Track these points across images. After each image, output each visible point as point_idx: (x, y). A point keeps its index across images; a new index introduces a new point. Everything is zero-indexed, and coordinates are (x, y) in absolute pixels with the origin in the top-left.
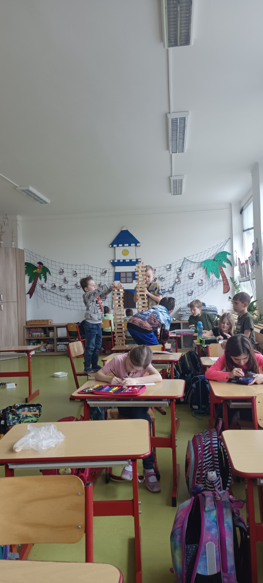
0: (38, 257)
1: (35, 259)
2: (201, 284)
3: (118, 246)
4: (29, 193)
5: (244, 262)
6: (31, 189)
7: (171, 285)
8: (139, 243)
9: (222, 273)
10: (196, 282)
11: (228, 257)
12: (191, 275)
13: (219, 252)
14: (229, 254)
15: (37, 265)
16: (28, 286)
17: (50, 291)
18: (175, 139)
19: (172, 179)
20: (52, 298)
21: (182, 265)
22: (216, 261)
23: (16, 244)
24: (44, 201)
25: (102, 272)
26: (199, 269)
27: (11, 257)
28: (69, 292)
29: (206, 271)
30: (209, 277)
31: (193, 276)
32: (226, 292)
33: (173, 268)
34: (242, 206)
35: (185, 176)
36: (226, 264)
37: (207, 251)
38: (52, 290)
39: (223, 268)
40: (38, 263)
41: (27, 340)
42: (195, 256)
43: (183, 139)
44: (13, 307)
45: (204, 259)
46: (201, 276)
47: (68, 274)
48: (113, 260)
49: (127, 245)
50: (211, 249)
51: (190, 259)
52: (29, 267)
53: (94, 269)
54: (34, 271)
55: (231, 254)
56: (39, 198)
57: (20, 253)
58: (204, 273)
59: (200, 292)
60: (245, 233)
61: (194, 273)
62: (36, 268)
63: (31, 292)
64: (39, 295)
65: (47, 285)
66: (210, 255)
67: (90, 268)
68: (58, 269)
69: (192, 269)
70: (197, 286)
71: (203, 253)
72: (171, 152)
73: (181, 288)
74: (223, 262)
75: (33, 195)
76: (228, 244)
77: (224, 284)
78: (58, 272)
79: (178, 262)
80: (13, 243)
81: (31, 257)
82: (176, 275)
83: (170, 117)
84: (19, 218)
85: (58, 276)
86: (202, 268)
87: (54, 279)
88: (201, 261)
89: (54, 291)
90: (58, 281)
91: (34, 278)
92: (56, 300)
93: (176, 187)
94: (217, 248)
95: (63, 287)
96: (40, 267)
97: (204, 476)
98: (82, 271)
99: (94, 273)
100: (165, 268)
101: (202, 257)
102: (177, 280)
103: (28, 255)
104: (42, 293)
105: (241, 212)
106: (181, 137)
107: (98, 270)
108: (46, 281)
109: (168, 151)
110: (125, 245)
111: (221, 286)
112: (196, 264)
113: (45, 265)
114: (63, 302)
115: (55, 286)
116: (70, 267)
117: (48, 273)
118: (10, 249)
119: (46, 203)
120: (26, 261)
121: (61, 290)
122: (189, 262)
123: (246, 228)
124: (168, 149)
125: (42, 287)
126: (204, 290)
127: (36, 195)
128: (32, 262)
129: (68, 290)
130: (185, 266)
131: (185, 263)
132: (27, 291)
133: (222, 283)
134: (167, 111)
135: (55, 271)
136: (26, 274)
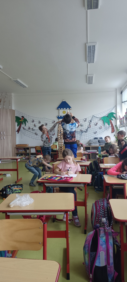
0: (22, 114)
1: (20, 115)
2: (100, 128)
3: (61, 109)
4: (17, 82)
5: (122, 118)
6: (19, 80)
7: (86, 128)
8: (71, 108)
9: (111, 123)
10: (99, 127)
11: (114, 115)
12: (96, 124)
13: (110, 112)
14: (115, 114)
15: (21, 118)
16: (17, 128)
17: (27, 130)
18: (89, 56)
19: (88, 76)
20: (28, 134)
21: (92, 119)
22: (108, 117)
23: (11, 107)
24: (25, 86)
25: (53, 121)
26: (100, 121)
27: (9, 113)
28: (37, 131)
29: (103, 122)
30: (105, 125)
31: (97, 124)
32: (113, 133)
33: (87, 120)
34: (122, 90)
35: (94, 75)
36: (113, 119)
37: (104, 112)
38: (28, 130)
39: (112, 121)
40: (22, 117)
41: (16, 153)
42: (98, 115)
43: (94, 57)
44: (10, 138)
45: (103, 116)
46: (101, 124)
47: (36, 122)
48: (58, 116)
49: (65, 108)
50: (106, 111)
51: (96, 116)
52: (18, 119)
53: (49, 120)
54: (20, 121)
55: (116, 114)
56: (22, 84)
57: (13, 112)
58: (102, 123)
59: (100, 132)
60: (123, 104)
61: (97, 123)
62: (21, 119)
63: (18, 131)
64: (22, 132)
65: (26, 128)
66: (105, 114)
67: (47, 120)
68: (31, 120)
69: (96, 121)
70: (99, 129)
71: (102, 113)
72: (87, 63)
73: (91, 130)
74: (112, 118)
75: (19, 83)
76: (114, 109)
77: (112, 129)
78: (31, 121)
79: (90, 117)
80: (10, 107)
81: (19, 114)
82: (89, 124)
83: (88, 45)
84: (13, 94)
85: (32, 123)
86: (101, 120)
87: (29, 125)
88: (101, 117)
89: (29, 130)
90: (31, 125)
91: (20, 124)
92: (30, 135)
93: (89, 80)
94: (109, 111)
95: (34, 129)
97: (100, 220)
98: (43, 121)
99: (49, 122)
100: (83, 120)
101: (101, 115)
102: (89, 126)
103: (17, 113)
104: (23, 131)
105: (121, 93)
106: (93, 55)
107: (51, 121)
108: (25, 125)
109: (86, 62)
110: (64, 109)
111: (110, 129)
112: (99, 118)
113: (25, 117)
114: (34, 136)
115: (30, 128)
116: (37, 119)
117: (26, 122)
118: (8, 110)
119: (26, 87)
120: (16, 116)
121: (32, 130)
122: (95, 118)
123: (123, 101)
124: (86, 61)
125: (24, 129)
126: (102, 131)
127: (21, 83)
128: (19, 116)
129: (36, 130)
130: (93, 119)
131: (93, 118)
132: (16, 130)
133: (111, 128)
134: (86, 42)
135: (30, 121)
136: (16, 122)
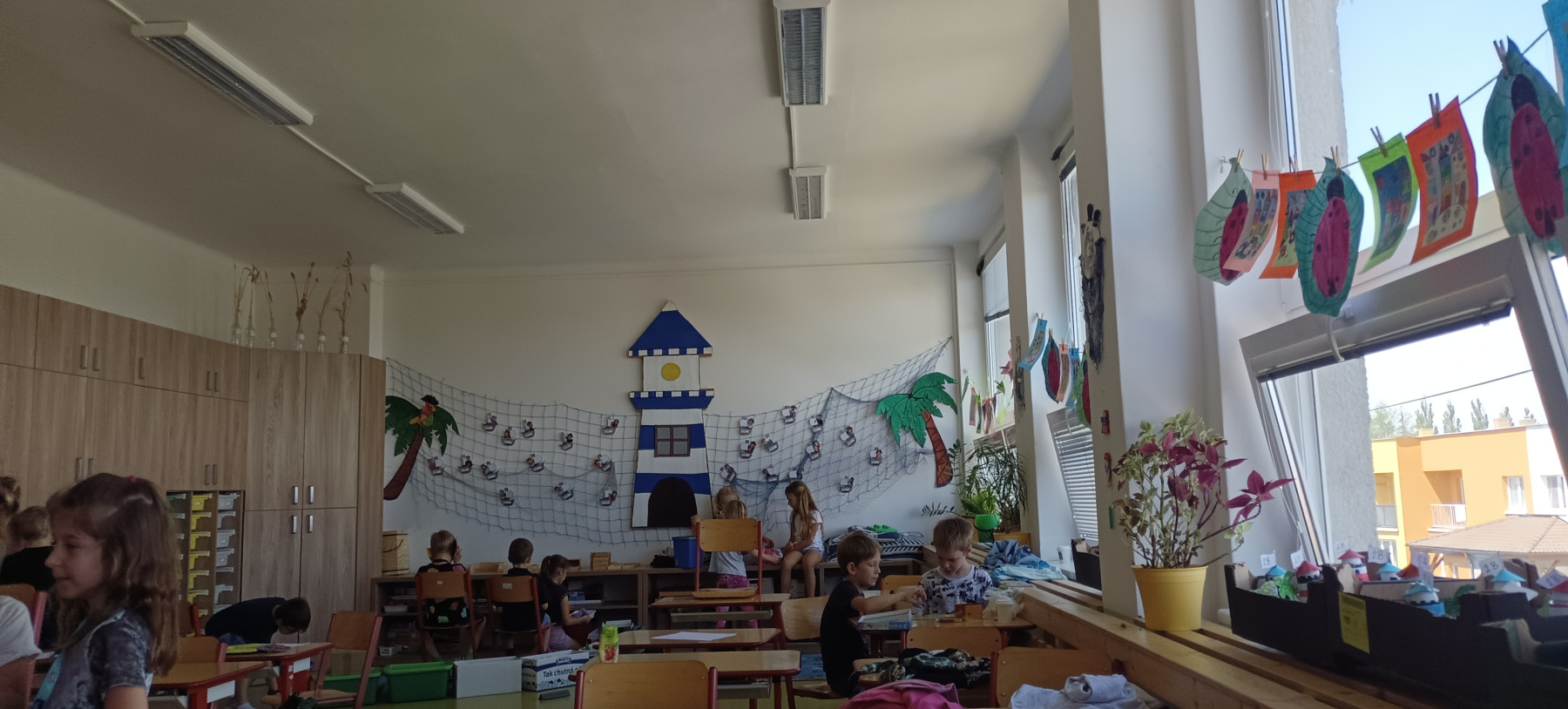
0: (425, 382)
1: (417, 387)
2: (874, 460)
3: (650, 354)
4: (400, 202)
6: (408, 190)
7: (796, 462)
8: (708, 345)
9: (932, 431)
10: (863, 455)
11: (947, 387)
12: (845, 436)
13: (922, 373)
14: (950, 381)
15: (420, 404)
16: (392, 463)
17: (454, 478)
18: (795, 66)
19: (793, 174)
20: (459, 499)
21: (825, 409)
22: (916, 399)
23: (365, 344)
24: (445, 226)
25: (604, 424)
26: (869, 420)
27: (346, 384)
28: (510, 480)
29: (889, 425)
30: (897, 440)
31: (852, 438)
32: (944, 485)
33: (799, 417)
34: (981, 254)
35: (828, 168)
36: (940, 406)
37: (891, 372)
38: (459, 476)
39: (934, 417)
40: (424, 399)
42: (859, 385)
43: (820, 72)
44: (344, 522)
45: (884, 393)
46: (876, 438)
48: (637, 394)
49: (677, 351)
50: (902, 367)
51: (845, 391)
52: (399, 409)
53: (583, 417)
54: (412, 422)
55: (955, 381)
56: (428, 216)
57: (374, 370)
58: (884, 433)
59: (872, 485)
60: (991, 324)
61: (856, 432)
62: (417, 412)
64: (422, 491)
65: (448, 462)
66: (897, 381)
67: (572, 414)
68: (481, 414)
69: (851, 419)
70: (865, 464)
71: (880, 377)
72: (787, 104)
73: (822, 471)
74: (934, 403)
75: (413, 209)
76: (947, 352)
77: (938, 463)
78: (479, 423)
79: (815, 401)
81: (406, 381)
82: (808, 435)
83: (781, 7)
84: (377, 274)
85: (480, 436)
86: (877, 418)
87: (467, 445)
88: (874, 397)
89: (466, 477)
90: (478, 449)
91: (410, 442)
92: (469, 503)
93: (805, 199)
94: (918, 365)
95: (491, 468)
96: (429, 408)
98: (548, 423)
99: (582, 428)
100: (779, 417)
101: (877, 386)
102: (810, 450)
103: (398, 375)
104: (430, 485)
105: (980, 268)
106: (813, 62)
107: (595, 419)
108: (443, 449)
109: (779, 99)
110: (671, 351)
111: (928, 467)
112: (861, 406)
113: (444, 404)
114: (492, 510)
115: (469, 464)
116: (513, 410)
117: (450, 428)
118: (345, 360)
119: (450, 231)
120: (388, 393)
121: (485, 474)
122: (843, 401)
123: (990, 310)
124: (778, 92)
125: (433, 467)
126: (882, 477)
127: (422, 211)
128: (408, 396)
129: (505, 475)
130: (831, 412)
131: (834, 403)
133: (931, 461)
135: (469, 421)
136: (387, 428)
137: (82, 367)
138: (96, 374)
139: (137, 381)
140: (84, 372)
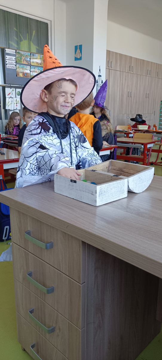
137: (148, 74)
138: (150, 76)
139: (157, 77)
140: (148, 75)
